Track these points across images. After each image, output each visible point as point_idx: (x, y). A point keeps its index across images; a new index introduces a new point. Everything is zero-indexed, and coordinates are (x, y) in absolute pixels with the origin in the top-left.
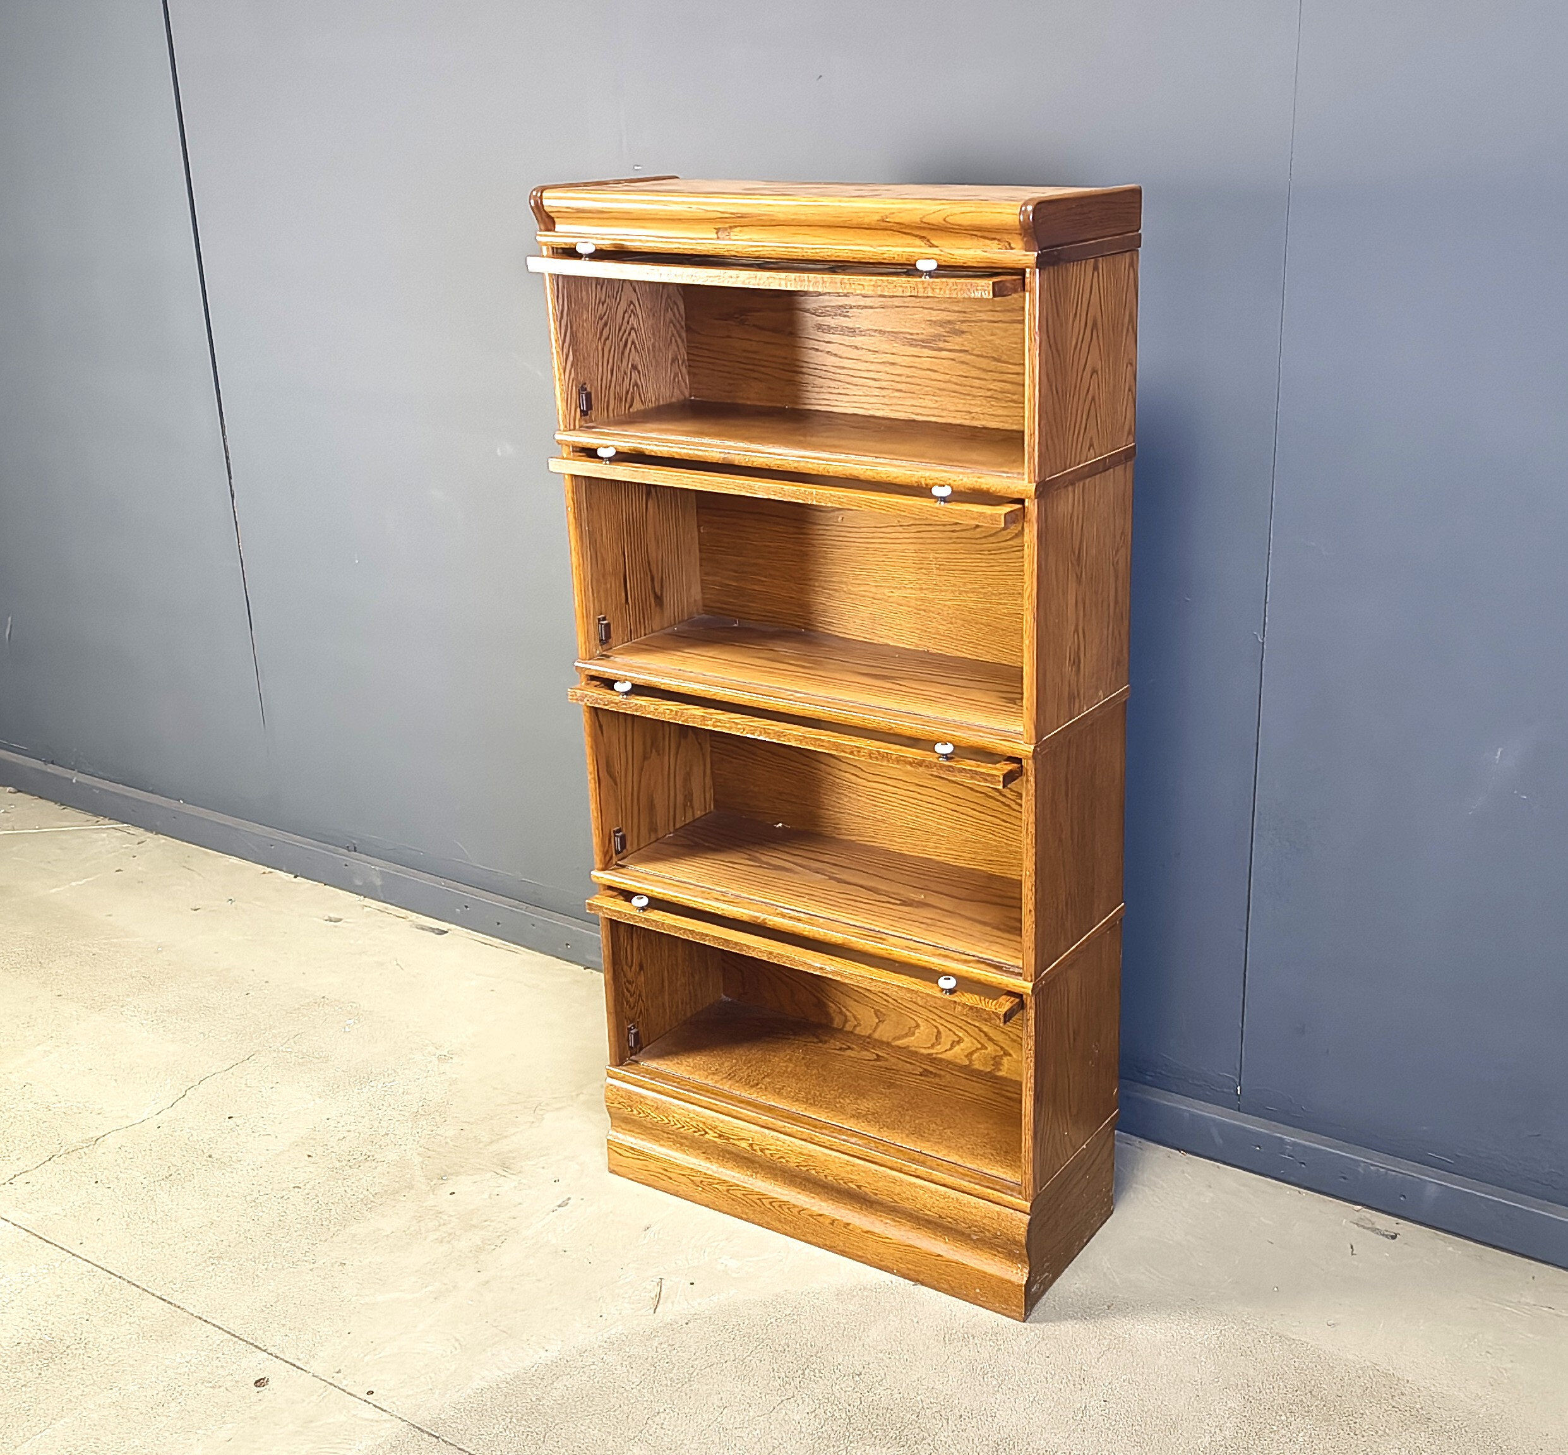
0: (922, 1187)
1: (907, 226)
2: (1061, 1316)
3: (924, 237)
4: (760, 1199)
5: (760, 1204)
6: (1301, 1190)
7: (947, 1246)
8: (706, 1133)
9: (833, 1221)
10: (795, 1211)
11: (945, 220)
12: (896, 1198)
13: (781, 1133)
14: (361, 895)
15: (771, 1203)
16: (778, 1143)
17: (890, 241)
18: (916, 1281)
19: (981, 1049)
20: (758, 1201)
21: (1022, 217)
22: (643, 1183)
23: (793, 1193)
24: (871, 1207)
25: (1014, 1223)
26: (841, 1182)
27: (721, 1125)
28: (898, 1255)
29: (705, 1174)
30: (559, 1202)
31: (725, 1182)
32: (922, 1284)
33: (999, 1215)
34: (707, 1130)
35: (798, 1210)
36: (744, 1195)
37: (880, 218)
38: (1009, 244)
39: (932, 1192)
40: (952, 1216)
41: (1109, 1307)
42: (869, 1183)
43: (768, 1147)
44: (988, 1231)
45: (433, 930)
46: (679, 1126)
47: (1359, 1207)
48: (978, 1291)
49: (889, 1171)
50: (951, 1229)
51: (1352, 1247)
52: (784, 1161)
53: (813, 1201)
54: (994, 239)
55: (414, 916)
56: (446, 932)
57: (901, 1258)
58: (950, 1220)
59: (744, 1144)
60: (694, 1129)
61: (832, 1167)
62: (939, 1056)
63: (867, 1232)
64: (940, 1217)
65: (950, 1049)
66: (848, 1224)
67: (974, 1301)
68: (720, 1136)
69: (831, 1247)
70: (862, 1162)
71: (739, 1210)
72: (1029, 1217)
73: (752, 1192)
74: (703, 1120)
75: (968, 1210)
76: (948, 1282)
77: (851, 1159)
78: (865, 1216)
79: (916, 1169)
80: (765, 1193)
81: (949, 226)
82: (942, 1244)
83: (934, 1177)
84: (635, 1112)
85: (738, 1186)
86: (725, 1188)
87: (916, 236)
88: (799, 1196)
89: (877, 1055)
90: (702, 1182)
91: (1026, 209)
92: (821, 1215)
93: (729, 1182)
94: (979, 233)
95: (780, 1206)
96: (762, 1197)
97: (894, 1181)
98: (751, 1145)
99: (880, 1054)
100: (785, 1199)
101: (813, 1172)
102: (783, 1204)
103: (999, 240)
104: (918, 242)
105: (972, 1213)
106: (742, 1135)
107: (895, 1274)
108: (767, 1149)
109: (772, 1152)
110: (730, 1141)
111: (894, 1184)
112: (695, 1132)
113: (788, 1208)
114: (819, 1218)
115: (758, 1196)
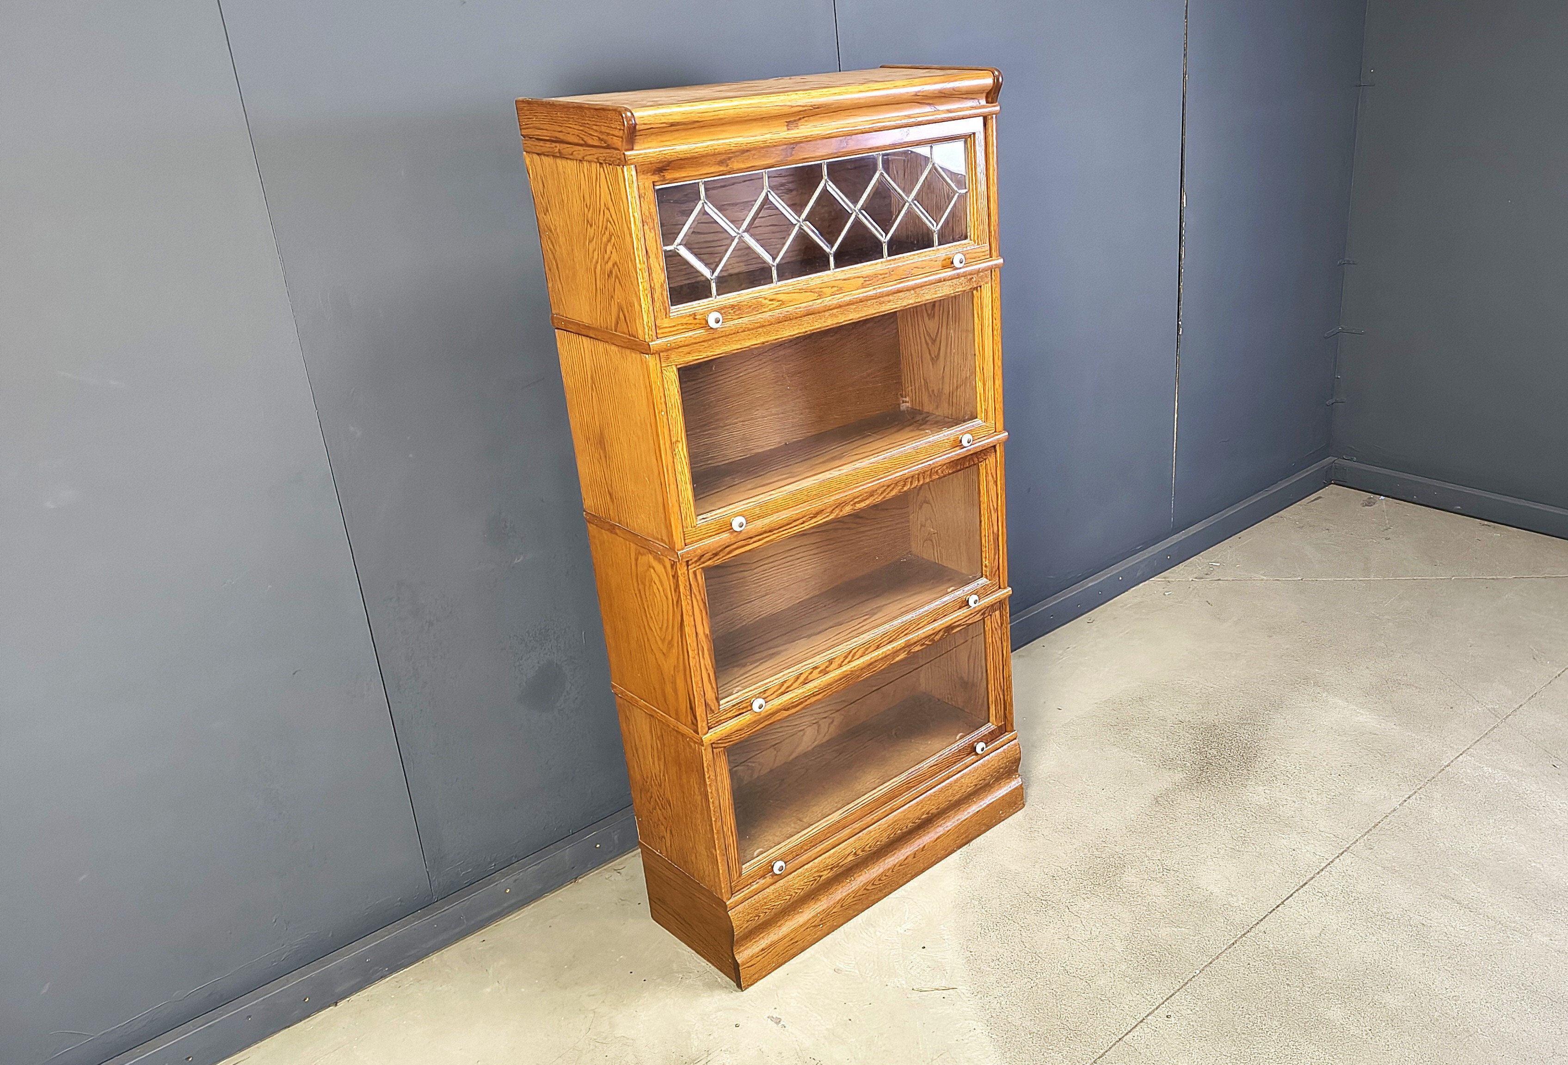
0: (962, 777)
5: (866, 892)
8: (821, 877)
9: (915, 854)
12: (950, 799)
15: (874, 884)
18: (969, 842)
20: (863, 893)
22: (779, 967)
23: (881, 864)
26: (917, 821)
29: (824, 910)
31: (838, 902)
33: (1005, 753)
34: (821, 874)
35: (890, 872)
36: (854, 897)
39: (968, 774)
40: (981, 780)
43: (866, 843)
44: (1000, 770)
46: (800, 891)
49: (942, 785)
52: (878, 843)
53: (896, 855)
58: (981, 782)
59: (851, 858)
60: (811, 883)
61: (910, 816)
63: (935, 841)
66: (924, 847)
69: (917, 873)
71: (851, 912)
72: (1018, 739)
73: (860, 889)
74: (816, 870)
75: (989, 766)
76: (984, 824)
79: (956, 769)
80: (869, 880)
83: (966, 764)
85: (851, 894)
86: (840, 906)
87: (928, 104)
88: (886, 861)
90: (822, 919)
92: (906, 859)
93: (841, 898)
95: (880, 880)
96: (865, 887)
97: (946, 788)
98: (855, 853)
100: (881, 870)
101: (899, 832)
102: (880, 877)
105: (992, 766)
106: (846, 853)
107: (956, 851)
108: (867, 845)
109: (868, 846)
110: (840, 864)
111: (948, 790)
112: (812, 885)
113: (885, 876)
114: (906, 861)
115: (863, 889)
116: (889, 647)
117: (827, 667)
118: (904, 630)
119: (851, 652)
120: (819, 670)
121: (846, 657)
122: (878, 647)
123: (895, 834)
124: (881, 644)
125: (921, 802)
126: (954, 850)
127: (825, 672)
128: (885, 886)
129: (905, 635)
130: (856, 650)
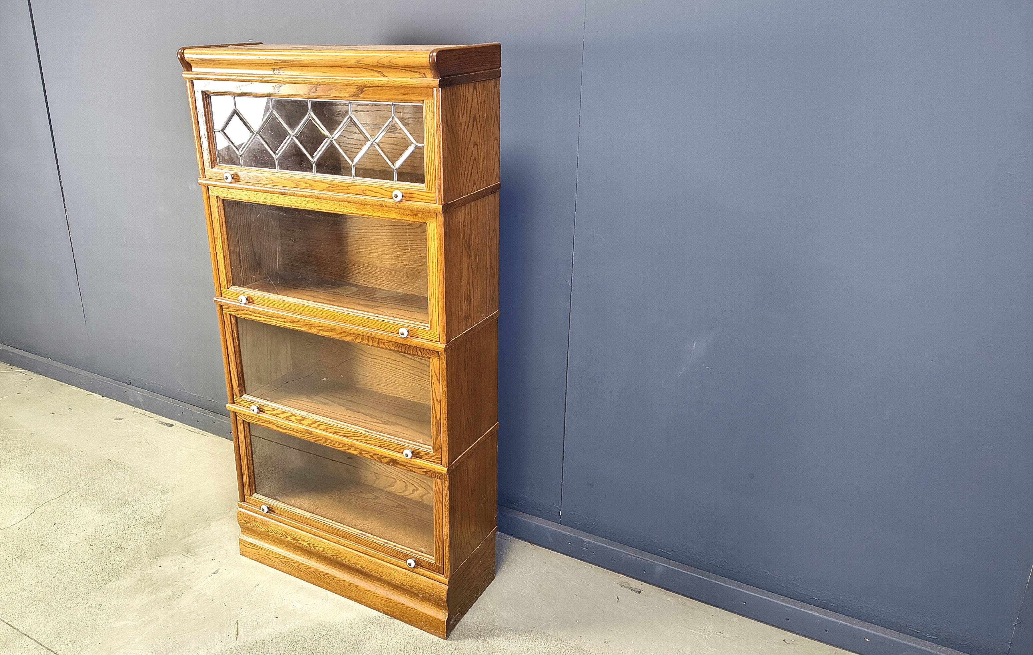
1: (373, 66)
2: (465, 636)
3: (380, 72)
4: (314, 571)
5: (314, 574)
6: (592, 565)
7: (407, 599)
8: (287, 537)
9: (350, 584)
10: (331, 578)
11: (390, 62)
12: (380, 574)
13: (323, 538)
14: (133, 406)
15: (319, 573)
16: (322, 543)
17: (363, 74)
18: (392, 616)
19: (428, 494)
20: (313, 572)
21: (430, 59)
22: (257, 561)
23: (330, 569)
24: (369, 577)
25: (440, 590)
26: (353, 564)
27: (294, 533)
28: (383, 603)
30: (214, 571)
31: (296, 562)
32: (395, 618)
33: (432, 585)
34: (287, 536)
35: (332, 577)
36: (306, 568)
37: (356, 61)
38: (425, 74)
39: (398, 572)
40: (409, 585)
41: (490, 631)
42: (367, 566)
43: (317, 545)
44: (427, 593)
45: (166, 424)
46: (273, 533)
47: (622, 575)
48: (423, 623)
49: (377, 560)
50: (409, 591)
51: (618, 598)
52: (325, 553)
53: (340, 573)
54: (416, 72)
55: (158, 417)
56: (173, 425)
57: (384, 605)
58: (408, 586)
59: (305, 544)
60: (281, 535)
61: (349, 557)
62: (407, 496)
63: (367, 590)
64: (403, 585)
65: (412, 493)
66: (358, 586)
67: (421, 628)
68: (294, 539)
69: (349, 597)
70: (364, 555)
71: (305, 577)
72: (448, 587)
73: (310, 568)
74: (285, 530)
75: (417, 581)
76: (408, 617)
77: (358, 553)
78: (366, 582)
79: (391, 560)
80: (316, 568)
81: (392, 65)
82: (405, 599)
83: (399, 564)
84: (252, 525)
85: (303, 564)
86: (296, 565)
87: (376, 71)
88: (333, 570)
89: (375, 496)
90: (285, 561)
91: (433, 55)
92: (344, 581)
93: (298, 562)
94: (409, 69)
95: (324, 575)
96: (315, 570)
97: (380, 565)
98: (309, 544)
99: (377, 495)
100: (327, 572)
101: (340, 559)
102: (325, 574)
103: (419, 73)
104: (377, 74)
105: (419, 583)
106: (303, 538)
107: (381, 612)
108: (317, 546)
109: (319, 548)
110: (299, 541)
111: (380, 567)
112: (281, 536)
113: (328, 576)
114: (343, 582)
115: (313, 570)
116: (340, 438)
117: (301, 420)
118: (356, 436)
119: (316, 422)
120: (296, 418)
121: (313, 423)
122: (336, 433)
123: (337, 558)
124: (338, 432)
125: (359, 556)
126: (380, 610)
127: (300, 421)
128: (328, 583)
129: (356, 439)
130: (321, 423)
